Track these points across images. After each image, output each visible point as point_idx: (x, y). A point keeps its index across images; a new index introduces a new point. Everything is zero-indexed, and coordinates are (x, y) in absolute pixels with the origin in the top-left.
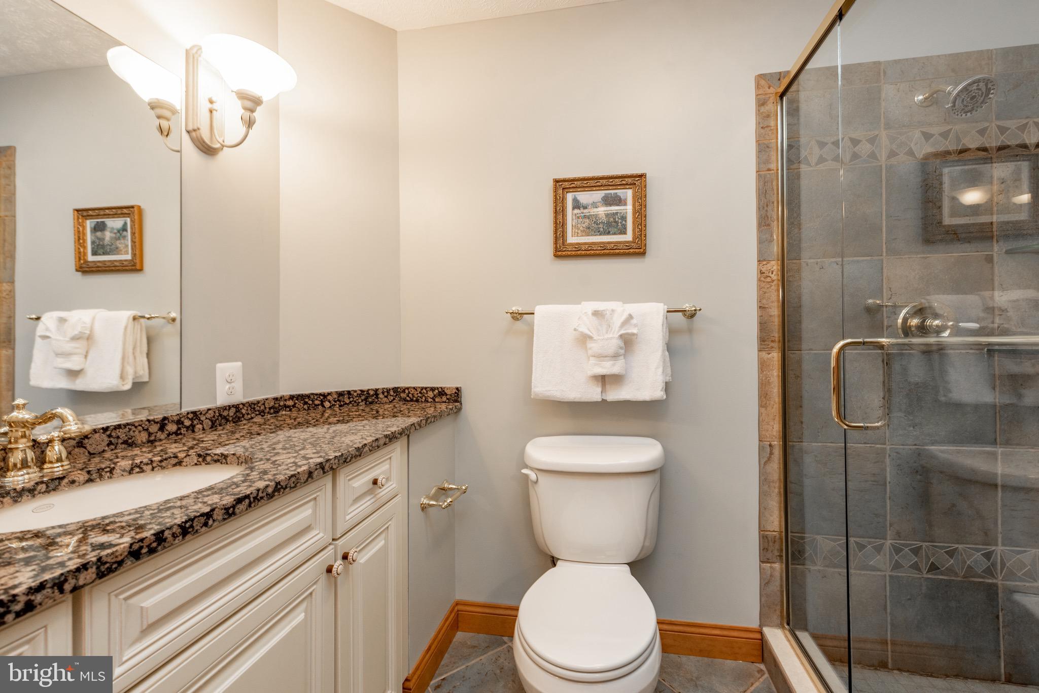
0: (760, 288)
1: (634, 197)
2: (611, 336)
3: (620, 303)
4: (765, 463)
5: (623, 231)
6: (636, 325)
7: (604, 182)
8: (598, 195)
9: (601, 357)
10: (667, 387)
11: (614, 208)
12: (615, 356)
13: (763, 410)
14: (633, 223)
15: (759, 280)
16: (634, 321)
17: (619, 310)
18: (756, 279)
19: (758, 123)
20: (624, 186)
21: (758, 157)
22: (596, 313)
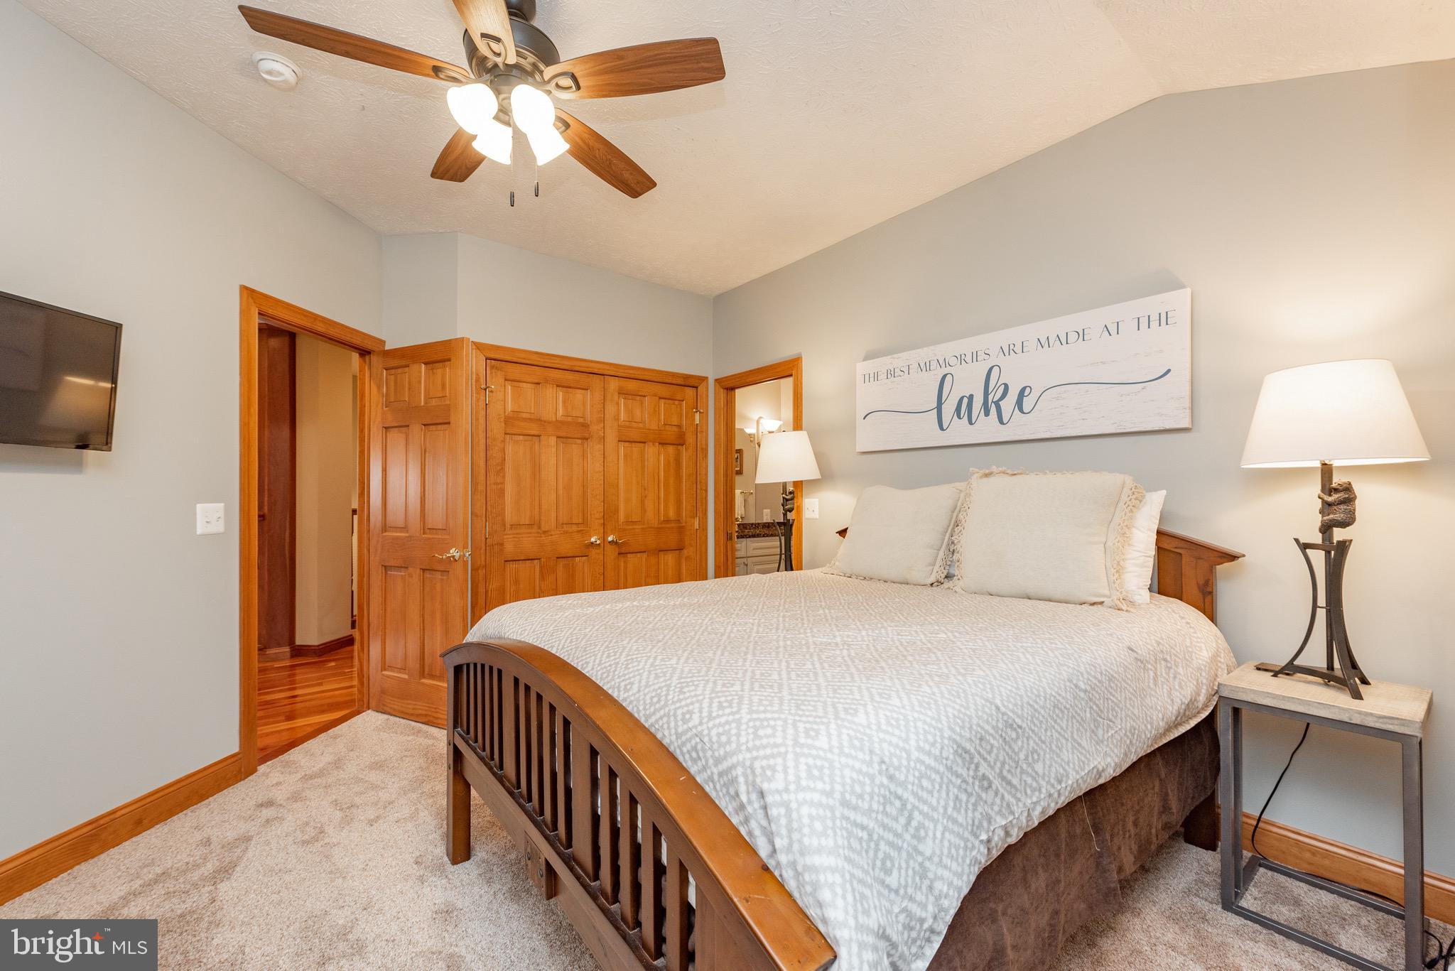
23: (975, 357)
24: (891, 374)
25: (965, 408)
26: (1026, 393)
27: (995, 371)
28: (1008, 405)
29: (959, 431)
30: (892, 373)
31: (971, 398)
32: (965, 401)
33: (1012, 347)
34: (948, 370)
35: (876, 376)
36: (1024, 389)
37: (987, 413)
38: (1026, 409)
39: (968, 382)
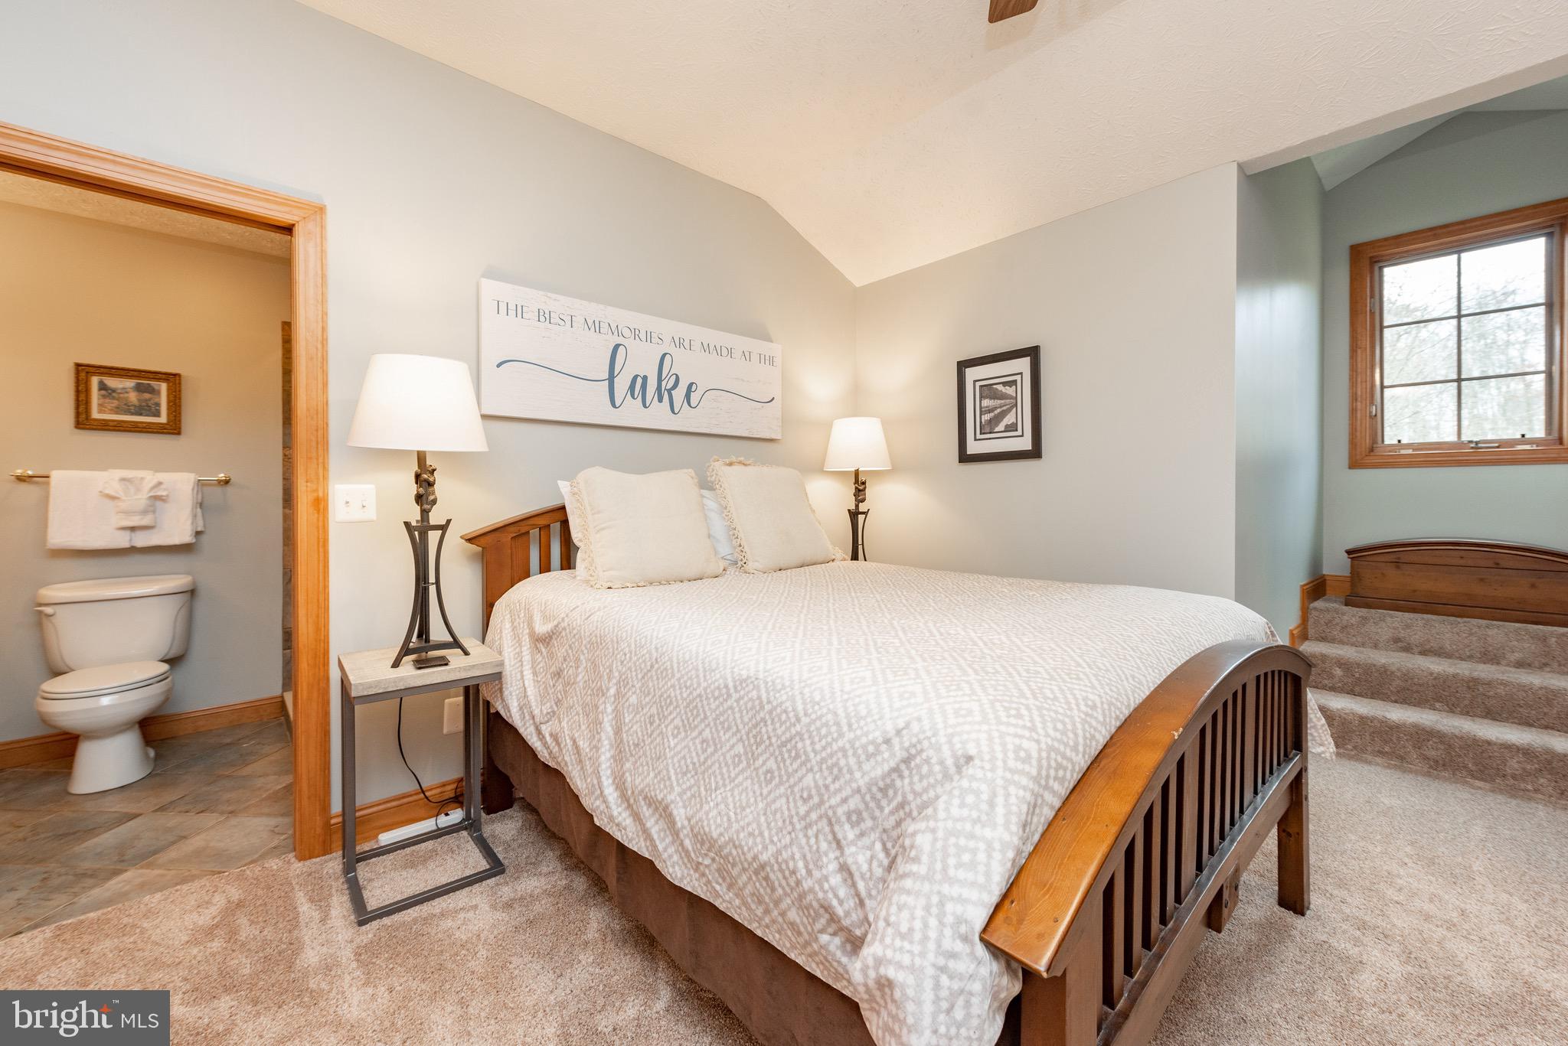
0: (284, 466)
1: (169, 389)
2: (140, 497)
3: (151, 472)
4: (287, 583)
5: (157, 414)
6: (165, 490)
7: (136, 373)
8: (130, 383)
9: (127, 513)
10: (198, 534)
11: (147, 396)
12: (145, 512)
13: (286, 548)
14: (168, 409)
15: (284, 460)
16: (162, 487)
17: (150, 478)
18: (281, 461)
19: (284, 355)
20: (159, 380)
21: (283, 377)
22: (123, 480)
23: (649, 337)
24: (544, 316)
25: (638, 386)
26: (693, 389)
27: (667, 360)
28: (679, 394)
29: (631, 413)
30: (547, 316)
31: (645, 378)
32: (639, 381)
33: (682, 341)
34: (620, 340)
35: (520, 311)
36: (692, 384)
37: (660, 400)
38: (693, 403)
39: (640, 361)
